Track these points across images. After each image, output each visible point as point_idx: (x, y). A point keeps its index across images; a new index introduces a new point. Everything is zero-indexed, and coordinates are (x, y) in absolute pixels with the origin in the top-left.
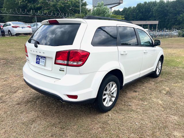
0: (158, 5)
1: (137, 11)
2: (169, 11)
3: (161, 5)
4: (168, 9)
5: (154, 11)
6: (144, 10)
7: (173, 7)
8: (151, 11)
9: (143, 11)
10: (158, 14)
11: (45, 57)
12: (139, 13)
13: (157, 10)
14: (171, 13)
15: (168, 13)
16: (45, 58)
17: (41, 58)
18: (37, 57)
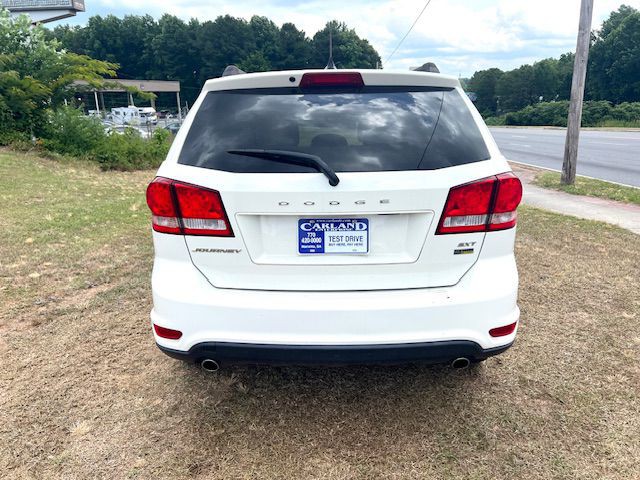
0: (163, 29)
1: (96, 45)
2: (202, 52)
3: (174, 31)
4: (197, 43)
5: (154, 47)
6: (119, 41)
7: (212, 41)
8: (145, 48)
9: (117, 46)
10: (171, 59)
11: (364, 221)
12: (104, 50)
13: (164, 46)
14: (208, 57)
15: (203, 59)
16: (366, 221)
17: (337, 225)
18: (303, 227)
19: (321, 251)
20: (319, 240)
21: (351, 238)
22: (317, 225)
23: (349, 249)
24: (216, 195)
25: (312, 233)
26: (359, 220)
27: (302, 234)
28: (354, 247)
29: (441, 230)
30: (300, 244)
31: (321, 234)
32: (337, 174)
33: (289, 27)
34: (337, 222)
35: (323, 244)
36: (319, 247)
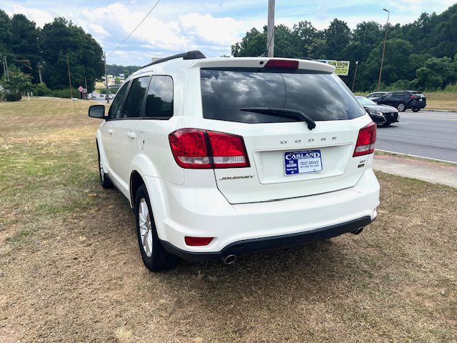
11: (317, 151)
16: (319, 151)
17: (304, 154)
18: (287, 157)
19: (297, 172)
20: (295, 165)
21: (312, 163)
22: (294, 156)
23: (311, 169)
24: (241, 139)
25: (292, 161)
26: (315, 151)
27: (287, 162)
28: (314, 168)
29: (356, 154)
30: (286, 168)
31: (296, 161)
32: (315, 122)
33: (20, 18)
34: (305, 153)
35: (297, 167)
36: (296, 169)
